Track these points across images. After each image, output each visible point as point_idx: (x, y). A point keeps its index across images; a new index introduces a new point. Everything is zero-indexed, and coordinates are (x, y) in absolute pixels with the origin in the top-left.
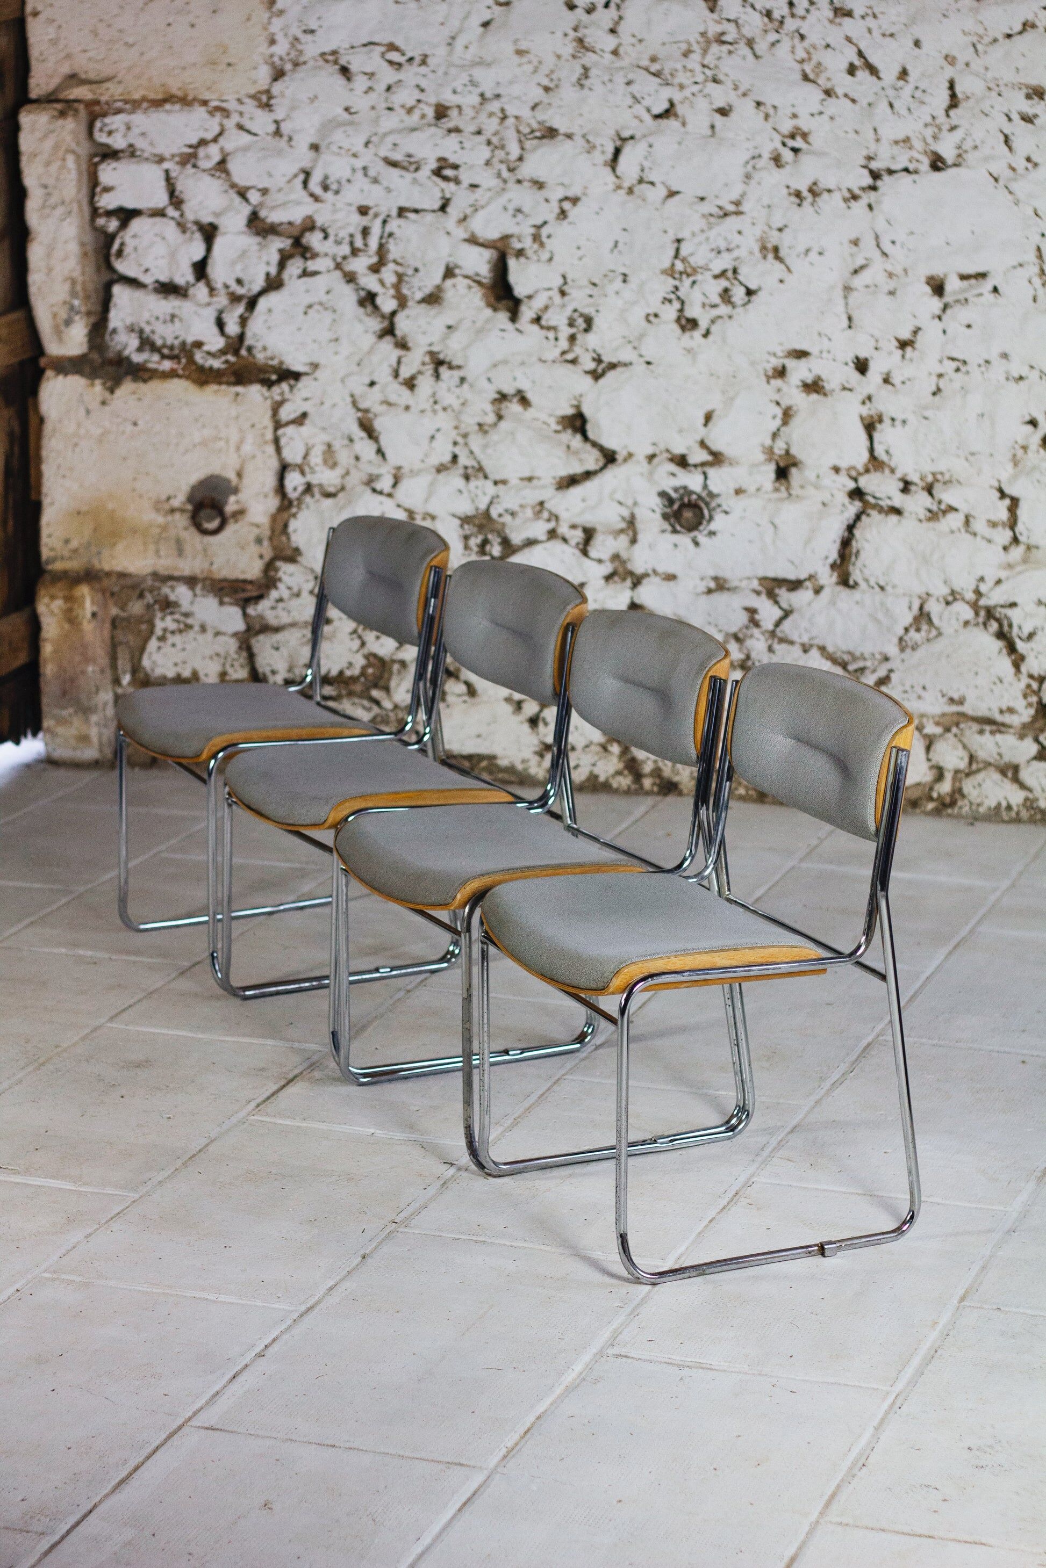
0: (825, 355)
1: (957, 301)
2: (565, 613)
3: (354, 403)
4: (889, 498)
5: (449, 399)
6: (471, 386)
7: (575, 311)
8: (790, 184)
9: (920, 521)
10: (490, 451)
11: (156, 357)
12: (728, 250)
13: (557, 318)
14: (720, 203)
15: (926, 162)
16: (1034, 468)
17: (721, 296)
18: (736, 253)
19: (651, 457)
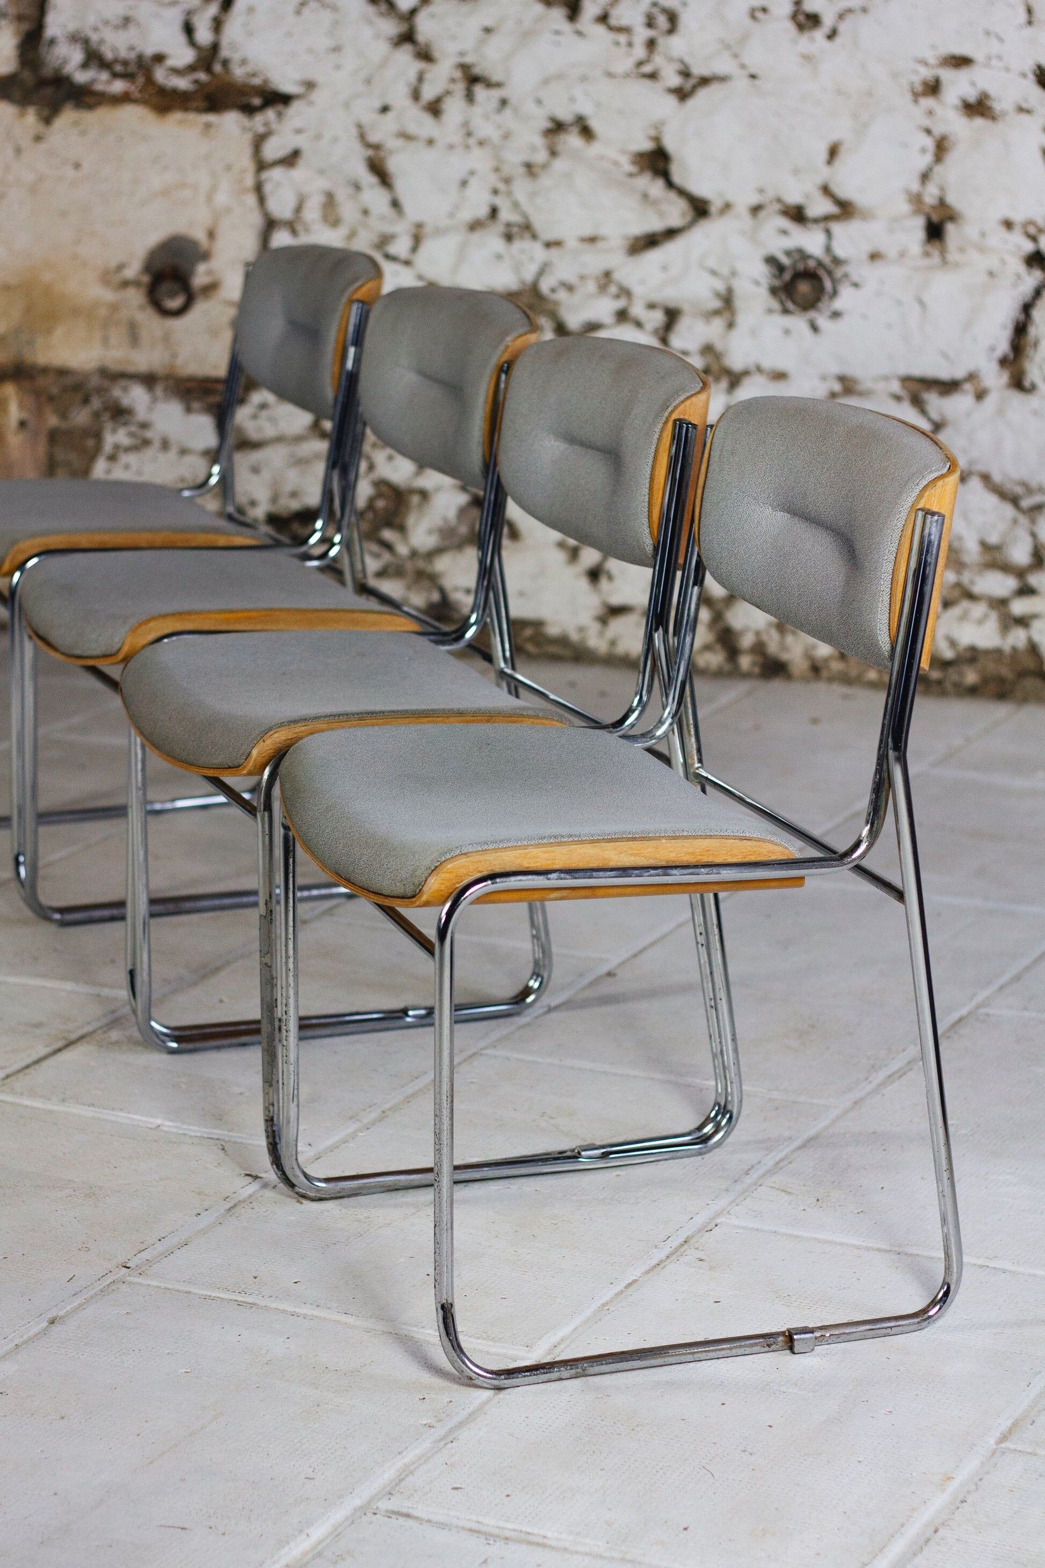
0: (994, 62)
2: (502, 348)
3: (362, 136)
5: (485, 129)
6: (515, 111)
7: (655, 4)
10: (539, 201)
11: (104, 76)
13: (630, 15)
19: (756, 210)
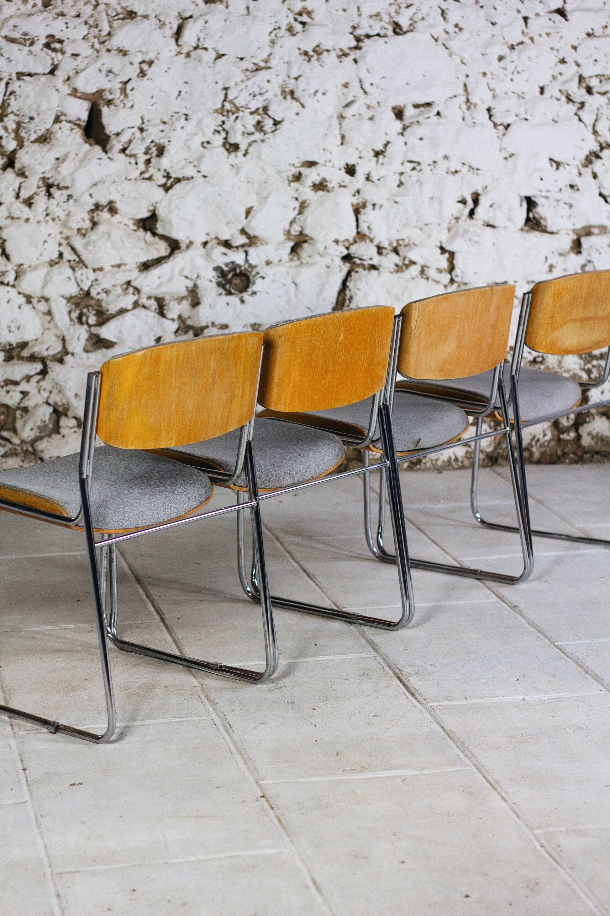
0: (328, 164)
1: (412, 123)
4: (371, 259)
5: (59, 212)
6: (76, 200)
7: (152, 142)
8: (301, 47)
9: (392, 273)
10: (91, 247)
12: (261, 94)
13: (138, 148)
14: (255, 61)
15: (391, 28)
16: (465, 231)
17: (254, 126)
18: (266, 96)
19: (205, 244)
